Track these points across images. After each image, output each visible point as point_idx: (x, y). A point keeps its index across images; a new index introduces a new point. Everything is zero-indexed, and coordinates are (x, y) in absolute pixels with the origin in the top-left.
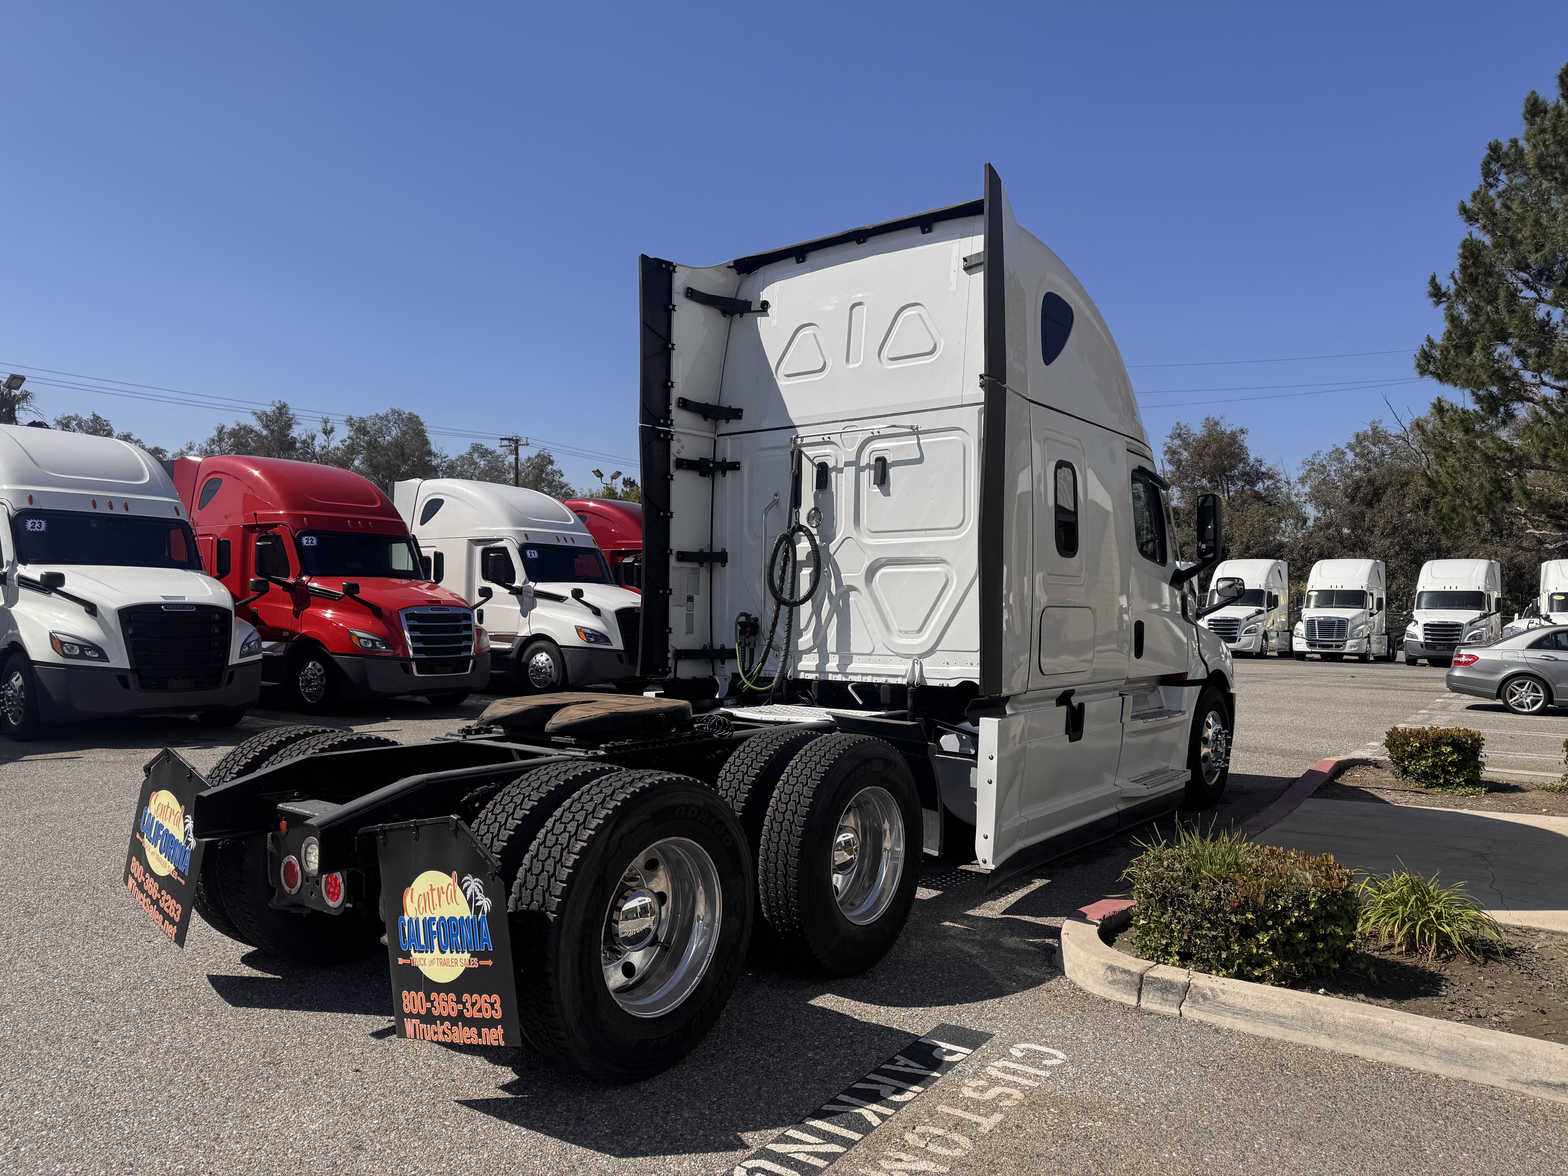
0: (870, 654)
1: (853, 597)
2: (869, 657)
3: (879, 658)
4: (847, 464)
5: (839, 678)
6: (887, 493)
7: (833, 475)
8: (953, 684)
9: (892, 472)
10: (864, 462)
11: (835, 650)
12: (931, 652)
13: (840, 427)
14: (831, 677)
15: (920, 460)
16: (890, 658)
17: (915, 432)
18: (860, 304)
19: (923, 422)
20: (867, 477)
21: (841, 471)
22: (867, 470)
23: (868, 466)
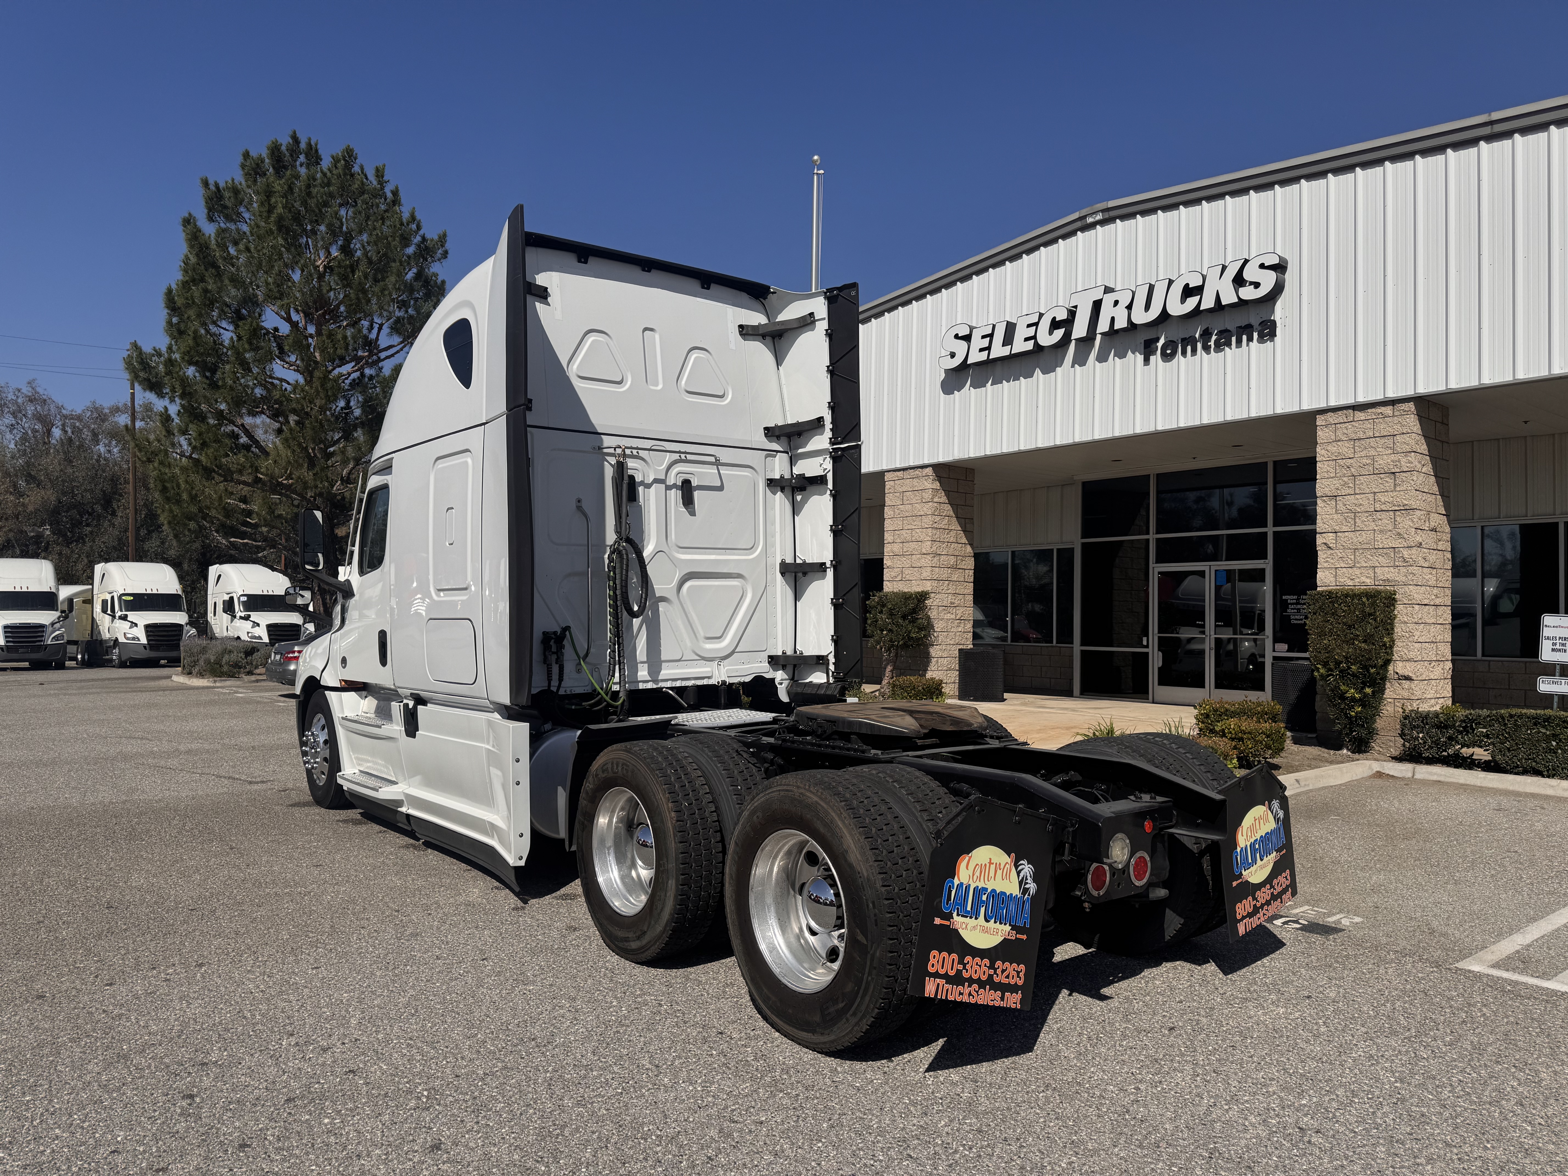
0: (679, 660)
1: (662, 606)
2: (677, 664)
3: (686, 663)
4: (656, 481)
5: (650, 686)
6: (693, 513)
7: (641, 489)
8: (748, 679)
9: (696, 494)
10: (671, 481)
11: (645, 659)
12: (733, 652)
13: (648, 444)
14: (641, 686)
15: (721, 488)
16: (696, 662)
17: (717, 463)
18: (652, 330)
19: (725, 455)
20: (675, 496)
21: (648, 486)
22: (674, 490)
23: (675, 486)
